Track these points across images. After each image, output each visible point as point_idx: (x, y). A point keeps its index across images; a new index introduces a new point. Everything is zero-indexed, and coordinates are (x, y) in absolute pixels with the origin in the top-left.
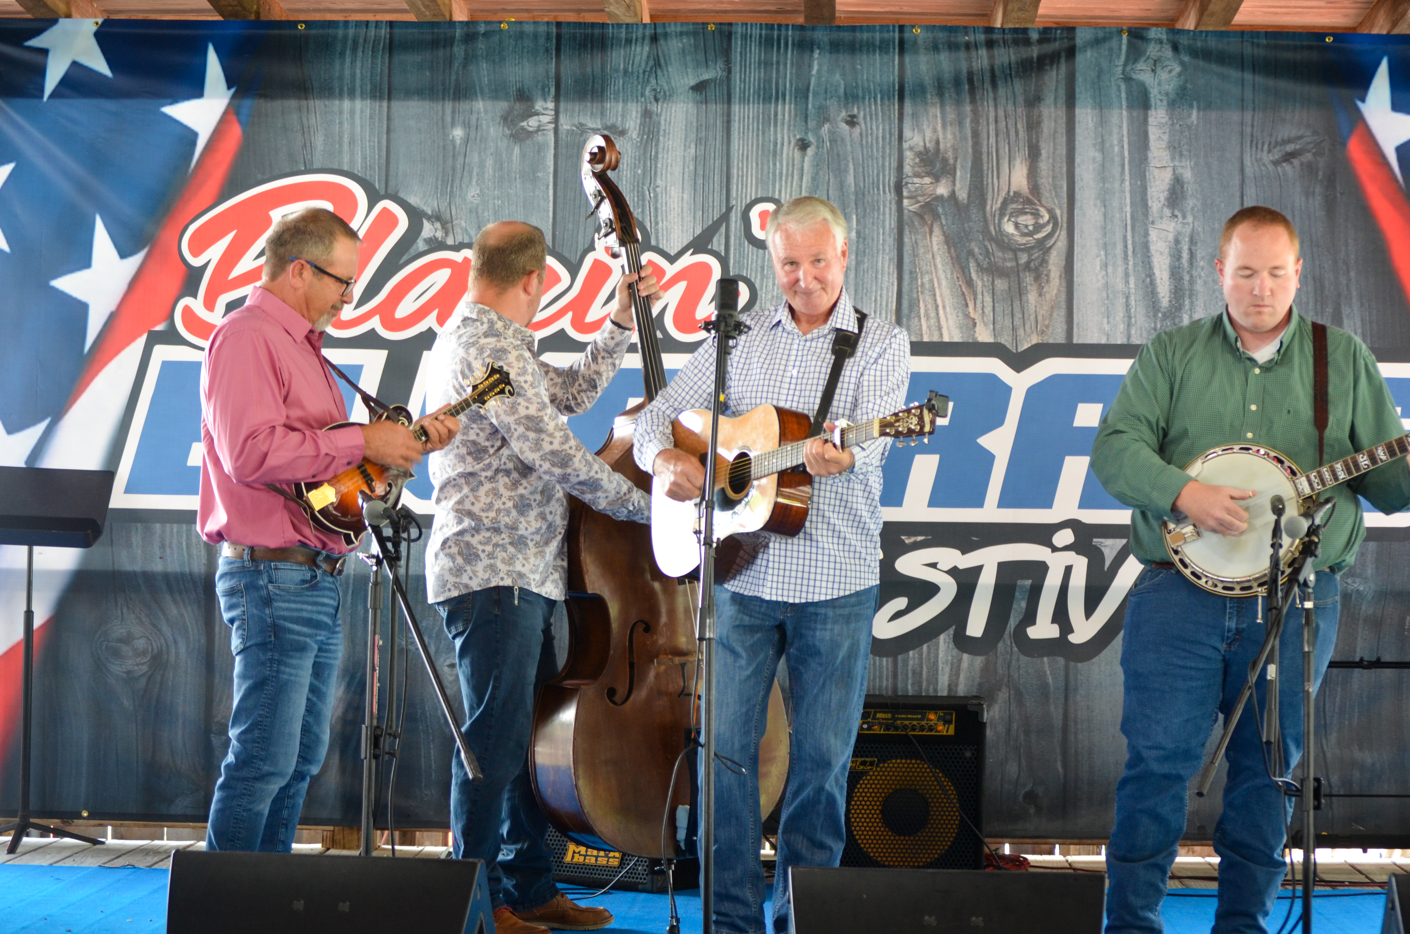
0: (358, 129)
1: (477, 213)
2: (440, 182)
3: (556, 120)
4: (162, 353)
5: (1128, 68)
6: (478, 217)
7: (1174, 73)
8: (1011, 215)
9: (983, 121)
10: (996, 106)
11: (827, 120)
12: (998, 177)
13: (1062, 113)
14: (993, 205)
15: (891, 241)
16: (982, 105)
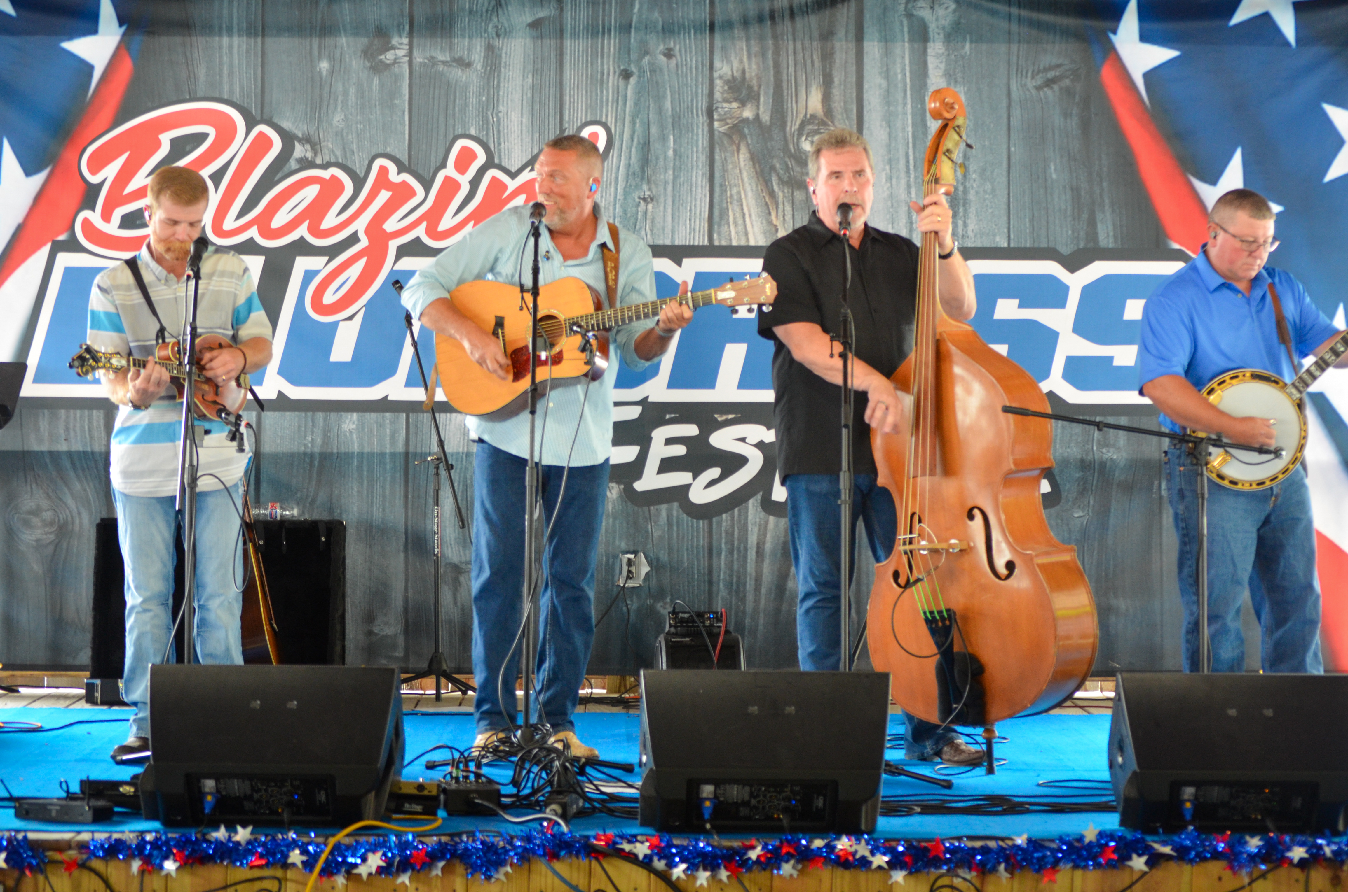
0: (236, 62)
1: (342, 136)
2: (309, 109)
3: (410, 54)
4: (65, 260)
5: (910, 6)
6: (343, 139)
7: (950, 10)
8: (808, 135)
9: (783, 53)
10: (794, 40)
11: (646, 53)
12: (797, 102)
13: (852, 46)
14: (792, 126)
15: (703, 159)
16: (783, 39)
